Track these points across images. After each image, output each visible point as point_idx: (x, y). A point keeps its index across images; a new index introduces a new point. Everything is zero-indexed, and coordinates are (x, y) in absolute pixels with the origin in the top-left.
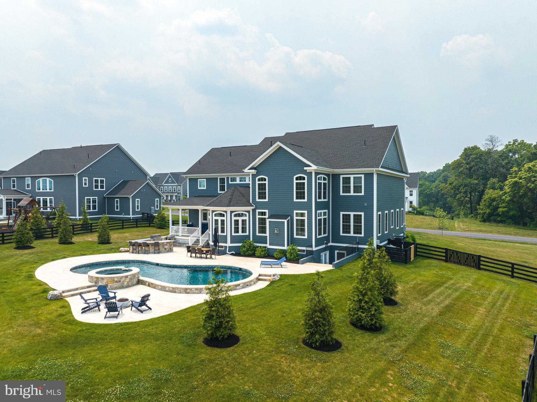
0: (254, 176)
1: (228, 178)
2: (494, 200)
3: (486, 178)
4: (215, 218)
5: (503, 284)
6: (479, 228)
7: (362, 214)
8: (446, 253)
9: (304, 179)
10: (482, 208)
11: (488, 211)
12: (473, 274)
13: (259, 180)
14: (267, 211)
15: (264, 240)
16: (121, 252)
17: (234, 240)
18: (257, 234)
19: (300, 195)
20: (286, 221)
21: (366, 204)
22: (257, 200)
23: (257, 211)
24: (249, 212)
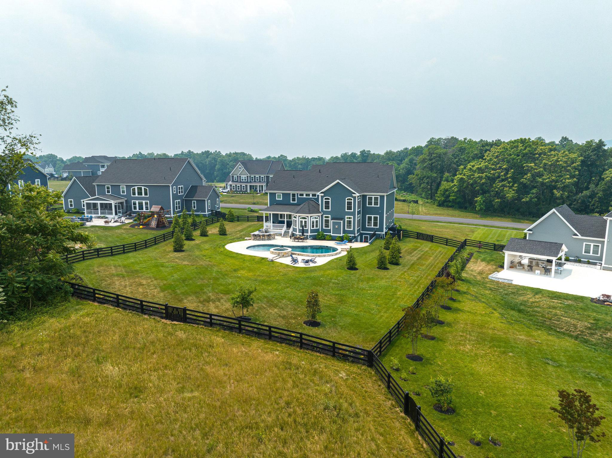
0: (322, 197)
1: (297, 194)
2: (447, 190)
3: (442, 172)
4: (300, 220)
5: (441, 249)
6: (436, 212)
7: (378, 216)
8: (417, 234)
9: (351, 200)
10: (439, 197)
11: (443, 199)
12: (429, 244)
13: (325, 199)
14: (330, 216)
15: (329, 231)
16: (246, 240)
17: (312, 231)
18: (324, 228)
19: (349, 208)
20: (342, 221)
21: (380, 211)
22: (324, 210)
23: (324, 216)
24: (319, 216)
